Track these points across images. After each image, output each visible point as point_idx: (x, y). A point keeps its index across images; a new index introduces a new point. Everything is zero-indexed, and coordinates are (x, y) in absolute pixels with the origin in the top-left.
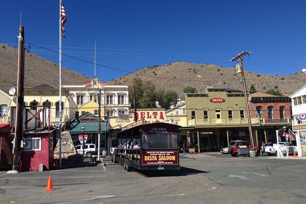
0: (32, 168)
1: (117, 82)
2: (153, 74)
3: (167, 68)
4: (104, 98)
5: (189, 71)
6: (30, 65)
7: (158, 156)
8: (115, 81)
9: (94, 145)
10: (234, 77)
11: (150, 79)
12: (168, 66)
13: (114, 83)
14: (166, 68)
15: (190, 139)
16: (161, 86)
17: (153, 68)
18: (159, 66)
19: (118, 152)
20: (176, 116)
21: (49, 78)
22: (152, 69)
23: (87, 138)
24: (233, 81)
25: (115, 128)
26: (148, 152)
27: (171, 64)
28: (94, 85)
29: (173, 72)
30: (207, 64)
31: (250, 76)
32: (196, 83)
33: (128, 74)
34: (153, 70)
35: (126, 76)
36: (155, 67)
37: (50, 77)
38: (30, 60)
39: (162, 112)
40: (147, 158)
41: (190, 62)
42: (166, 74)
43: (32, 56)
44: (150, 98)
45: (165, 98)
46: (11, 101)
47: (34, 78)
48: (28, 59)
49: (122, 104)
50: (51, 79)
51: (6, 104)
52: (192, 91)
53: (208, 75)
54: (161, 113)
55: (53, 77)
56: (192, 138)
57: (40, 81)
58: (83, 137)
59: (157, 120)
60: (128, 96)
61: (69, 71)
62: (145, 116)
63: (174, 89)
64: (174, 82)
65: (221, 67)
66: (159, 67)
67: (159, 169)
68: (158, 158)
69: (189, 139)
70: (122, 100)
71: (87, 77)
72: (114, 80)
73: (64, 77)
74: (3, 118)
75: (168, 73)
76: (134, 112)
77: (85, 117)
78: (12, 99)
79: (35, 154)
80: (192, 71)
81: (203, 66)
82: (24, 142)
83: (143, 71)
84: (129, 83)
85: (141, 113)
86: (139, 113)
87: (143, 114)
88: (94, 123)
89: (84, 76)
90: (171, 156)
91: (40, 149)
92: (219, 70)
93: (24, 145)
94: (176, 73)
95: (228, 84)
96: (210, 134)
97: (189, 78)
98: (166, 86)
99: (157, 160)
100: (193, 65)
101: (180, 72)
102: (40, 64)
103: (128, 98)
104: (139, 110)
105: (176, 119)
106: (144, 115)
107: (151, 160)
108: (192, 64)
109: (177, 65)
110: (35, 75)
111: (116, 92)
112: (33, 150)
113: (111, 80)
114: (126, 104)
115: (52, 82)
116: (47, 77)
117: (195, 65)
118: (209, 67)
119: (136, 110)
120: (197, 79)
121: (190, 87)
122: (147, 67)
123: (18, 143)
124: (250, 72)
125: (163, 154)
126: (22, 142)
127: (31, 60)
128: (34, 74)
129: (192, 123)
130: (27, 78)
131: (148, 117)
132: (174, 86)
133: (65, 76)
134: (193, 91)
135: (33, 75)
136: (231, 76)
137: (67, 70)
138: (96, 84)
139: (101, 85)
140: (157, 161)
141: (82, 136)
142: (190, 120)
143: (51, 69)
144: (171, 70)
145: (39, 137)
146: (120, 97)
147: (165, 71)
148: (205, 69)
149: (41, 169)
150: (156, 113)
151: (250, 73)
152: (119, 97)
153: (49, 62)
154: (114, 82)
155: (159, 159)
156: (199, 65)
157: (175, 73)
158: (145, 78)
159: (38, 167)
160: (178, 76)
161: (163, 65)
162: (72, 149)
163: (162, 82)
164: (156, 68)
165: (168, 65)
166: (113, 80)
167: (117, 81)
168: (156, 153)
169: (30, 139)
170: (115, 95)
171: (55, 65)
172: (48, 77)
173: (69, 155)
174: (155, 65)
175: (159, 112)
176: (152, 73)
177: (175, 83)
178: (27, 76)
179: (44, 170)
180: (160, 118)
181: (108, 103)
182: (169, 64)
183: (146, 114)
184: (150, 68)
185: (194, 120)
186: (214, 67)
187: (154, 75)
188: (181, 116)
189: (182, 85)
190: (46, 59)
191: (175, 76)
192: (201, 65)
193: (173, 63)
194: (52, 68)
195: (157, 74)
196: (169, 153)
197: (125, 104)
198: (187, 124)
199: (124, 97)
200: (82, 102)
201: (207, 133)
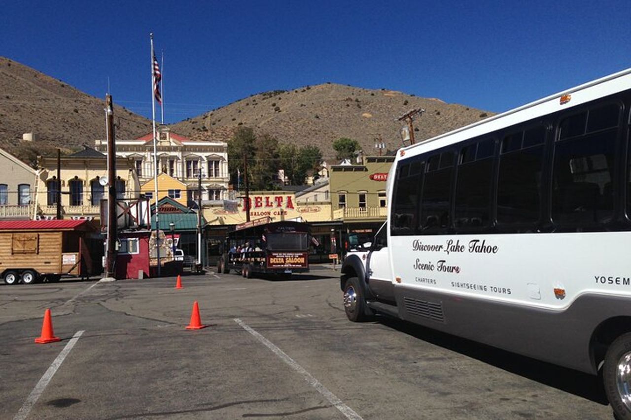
0: (129, 275)
1: (198, 124)
2: (272, 109)
3: (302, 97)
4: (181, 166)
5: (346, 103)
6: (10, 87)
7: (285, 259)
8: (193, 123)
9: (181, 252)
10: (435, 118)
11: (266, 121)
12: (303, 93)
13: (190, 125)
14: (300, 96)
15: (335, 241)
16: (289, 135)
17: (272, 95)
18: (286, 93)
19: (230, 258)
20: (314, 204)
21: (52, 114)
22: (270, 99)
23: (178, 239)
24: (433, 126)
25: (214, 224)
26: (274, 254)
27: (310, 88)
28: (162, 140)
29: (313, 105)
30: (383, 90)
31: (467, 116)
32: (360, 129)
33: (219, 108)
34: (273, 100)
35: (216, 111)
36: (276, 93)
37: (52, 112)
38: (9, 75)
39: (291, 197)
40: (272, 261)
41: (349, 85)
42: (300, 110)
43: (11, 66)
44: (268, 167)
45: (297, 162)
46: (37, 178)
47: (19, 113)
48: (5, 73)
49: (216, 178)
50: (55, 117)
51: (27, 183)
52: (351, 147)
53: (384, 113)
54: (289, 198)
55: (60, 113)
56: (339, 239)
57: (33, 121)
58: (173, 238)
59: (281, 209)
60: (227, 161)
61: (92, 99)
62: (261, 204)
63: (315, 142)
64: (316, 127)
65: (412, 96)
66: (285, 95)
67: (286, 272)
68: (285, 260)
69: (333, 240)
70: (216, 170)
71: (133, 113)
72: (190, 120)
73: (83, 113)
74: (29, 207)
75: (303, 107)
76: (243, 198)
77: (163, 205)
78: (39, 175)
79: (132, 258)
80: (353, 103)
81: (375, 94)
82: (119, 244)
83: (252, 101)
84: (222, 128)
85: (255, 198)
86: (252, 197)
87: (259, 200)
88: (177, 215)
89: (126, 111)
90: (299, 259)
91: (138, 252)
92: (406, 103)
93: (119, 247)
94: (320, 108)
95: (424, 132)
96: (368, 233)
97: (347, 118)
98: (299, 134)
99: (283, 262)
100: (355, 92)
101: (329, 106)
102: (31, 83)
103: (227, 167)
104: (252, 194)
105: (313, 209)
106: (261, 202)
107: (277, 262)
108: (354, 89)
109: (321, 90)
110: (22, 108)
111: (204, 155)
112: (130, 253)
113: (185, 120)
114: (224, 177)
115: (57, 124)
116: (46, 112)
117: (360, 91)
118: (388, 96)
119: (247, 194)
120: (362, 121)
121: (346, 140)
122: (260, 94)
123: (112, 245)
124: (469, 107)
125: (291, 255)
126: (117, 244)
127: (11, 76)
128: (19, 105)
129: (339, 215)
130: (6, 115)
131: (267, 205)
132: (317, 134)
133: (85, 110)
134: (353, 147)
135: (17, 108)
136: (431, 114)
137: (89, 96)
138: (166, 138)
139: (175, 141)
140: (283, 264)
141: (171, 236)
142: (337, 209)
143: (54, 95)
144: (310, 100)
145: (136, 237)
146: (212, 163)
147: (297, 103)
148: (380, 100)
149: (141, 276)
150: (281, 199)
151: (468, 109)
152: (210, 163)
153: (49, 79)
154: (191, 123)
155: (286, 262)
156: (367, 91)
157: (318, 106)
158: (257, 117)
159: (137, 274)
160: (325, 114)
161: (293, 90)
162: (168, 253)
163: (290, 127)
164: (278, 96)
165: (304, 91)
166: (188, 119)
167: (197, 122)
168: (283, 255)
169: (125, 239)
170: (202, 160)
171: (63, 86)
172: (50, 112)
173: (165, 262)
174: (276, 90)
175: (285, 197)
176: (270, 106)
177: (317, 129)
178: (5, 110)
179: (144, 278)
180: (287, 207)
181: (188, 175)
182: (305, 88)
183: (264, 200)
184: (266, 96)
185: (342, 210)
186: (397, 97)
187: (274, 111)
188: (322, 203)
189: (331, 134)
190: (41, 72)
191: (317, 113)
192: (370, 92)
193: (313, 87)
194: (55, 92)
195: (281, 109)
196: (297, 255)
197: (221, 176)
198: (332, 217)
199: (220, 164)
200: (140, 173)
201: (363, 231)
